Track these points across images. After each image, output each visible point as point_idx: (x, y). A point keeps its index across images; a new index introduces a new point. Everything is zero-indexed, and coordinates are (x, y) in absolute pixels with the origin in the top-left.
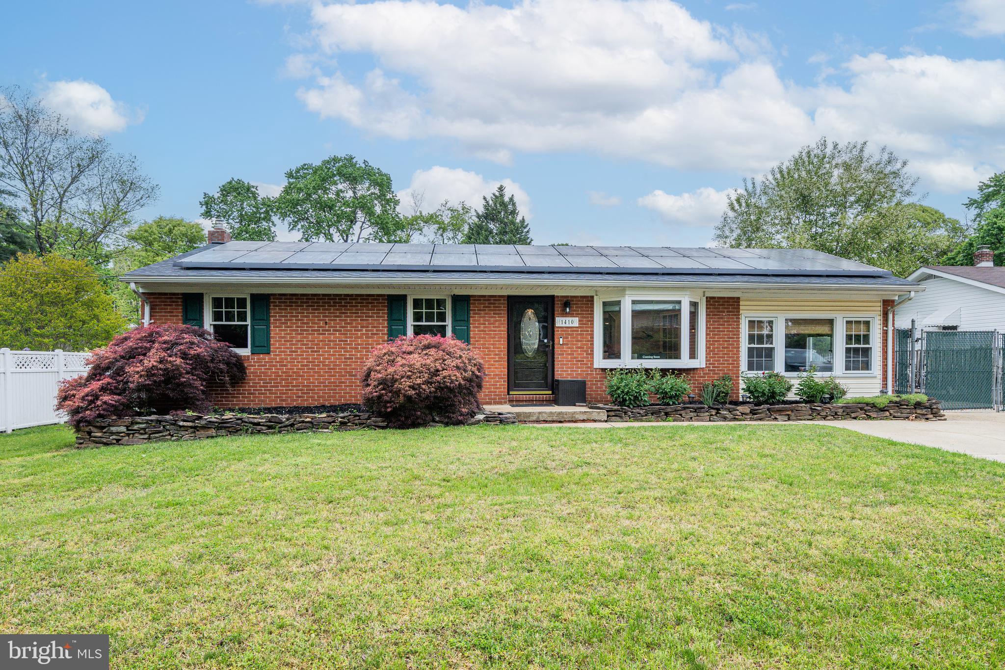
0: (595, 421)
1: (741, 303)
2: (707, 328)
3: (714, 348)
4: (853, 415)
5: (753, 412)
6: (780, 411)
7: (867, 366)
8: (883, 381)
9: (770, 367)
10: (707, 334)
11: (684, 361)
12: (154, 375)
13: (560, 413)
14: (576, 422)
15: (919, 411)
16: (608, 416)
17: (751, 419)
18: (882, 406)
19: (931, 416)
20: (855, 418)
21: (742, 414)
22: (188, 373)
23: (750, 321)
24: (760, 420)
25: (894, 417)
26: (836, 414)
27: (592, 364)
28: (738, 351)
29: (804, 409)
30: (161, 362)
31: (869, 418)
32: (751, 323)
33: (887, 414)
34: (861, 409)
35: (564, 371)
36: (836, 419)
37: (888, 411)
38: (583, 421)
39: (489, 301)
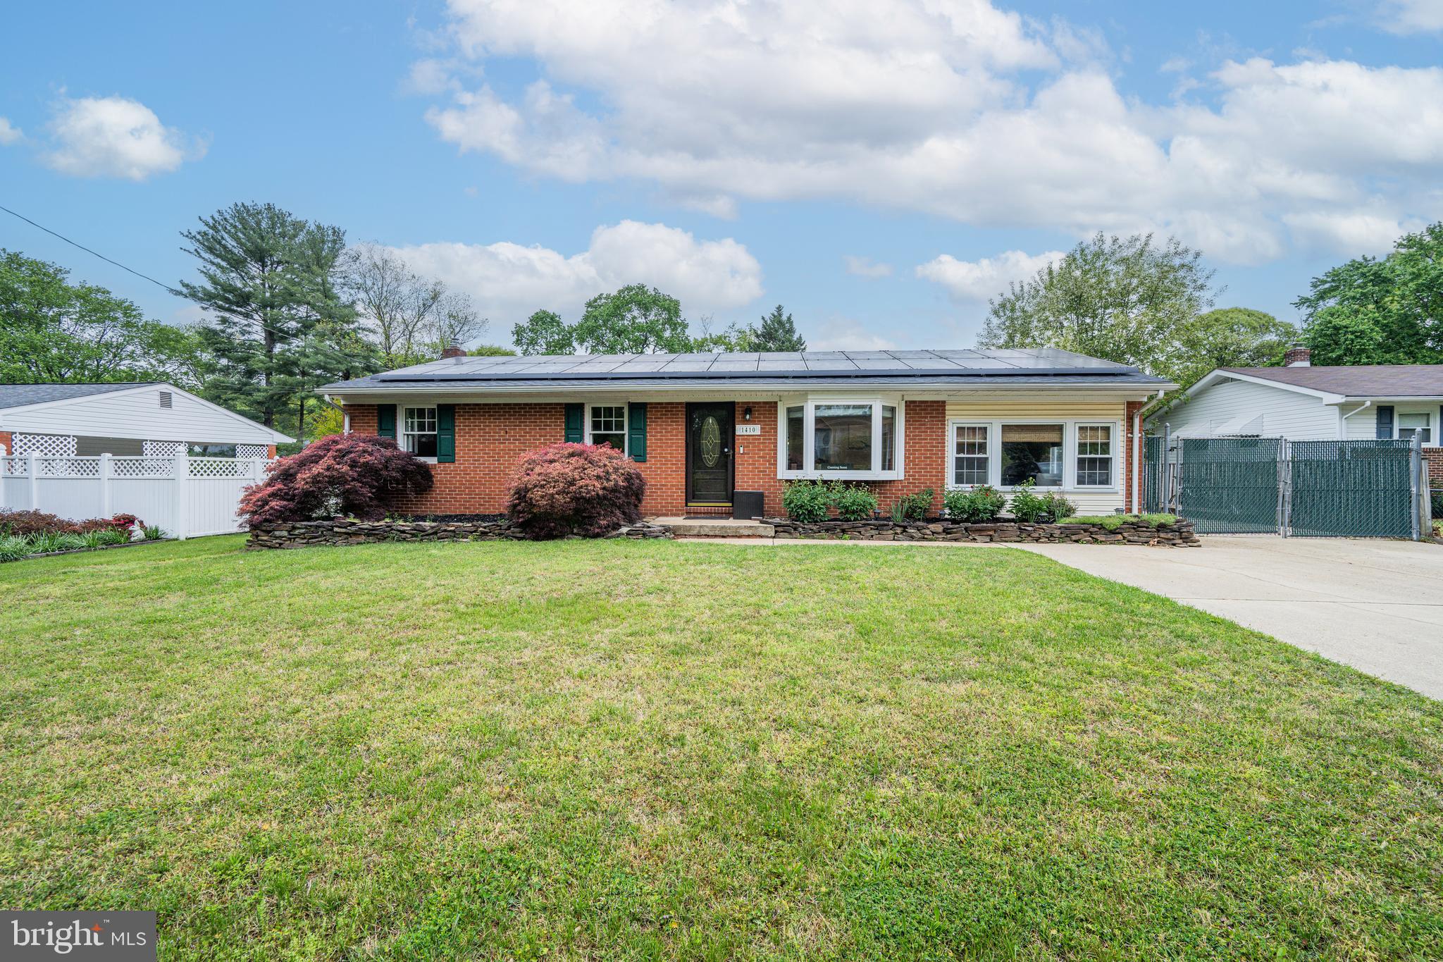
0: (761, 536)
1: (947, 407)
2: (906, 436)
3: (914, 458)
4: (1074, 538)
5: (946, 531)
6: (979, 531)
7: (1106, 481)
8: (1127, 498)
9: (983, 479)
10: (906, 443)
11: (876, 473)
12: (319, 482)
14: (742, 536)
15: (1162, 535)
16: (776, 532)
17: (944, 539)
18: (1112, 527)
19: (1180, 541)
20: (1077, 541)
21: (933, 533)
22: (354, 479)
23: (958, 428)
24: (956, 540)
25: (1129, 541)
26: (1052, 536)
27: (776, 475)
28: (943, 462)
29: (1010, 529)
30: (328, 469)
31: (1096, 541)
32: (960, 430)
33: (1120, 537)
34: (1085, 531)
35: (745, 482)
36: (1051, 541)
37: (1121, 533)
38: (750, 536)
39: (667, 409)
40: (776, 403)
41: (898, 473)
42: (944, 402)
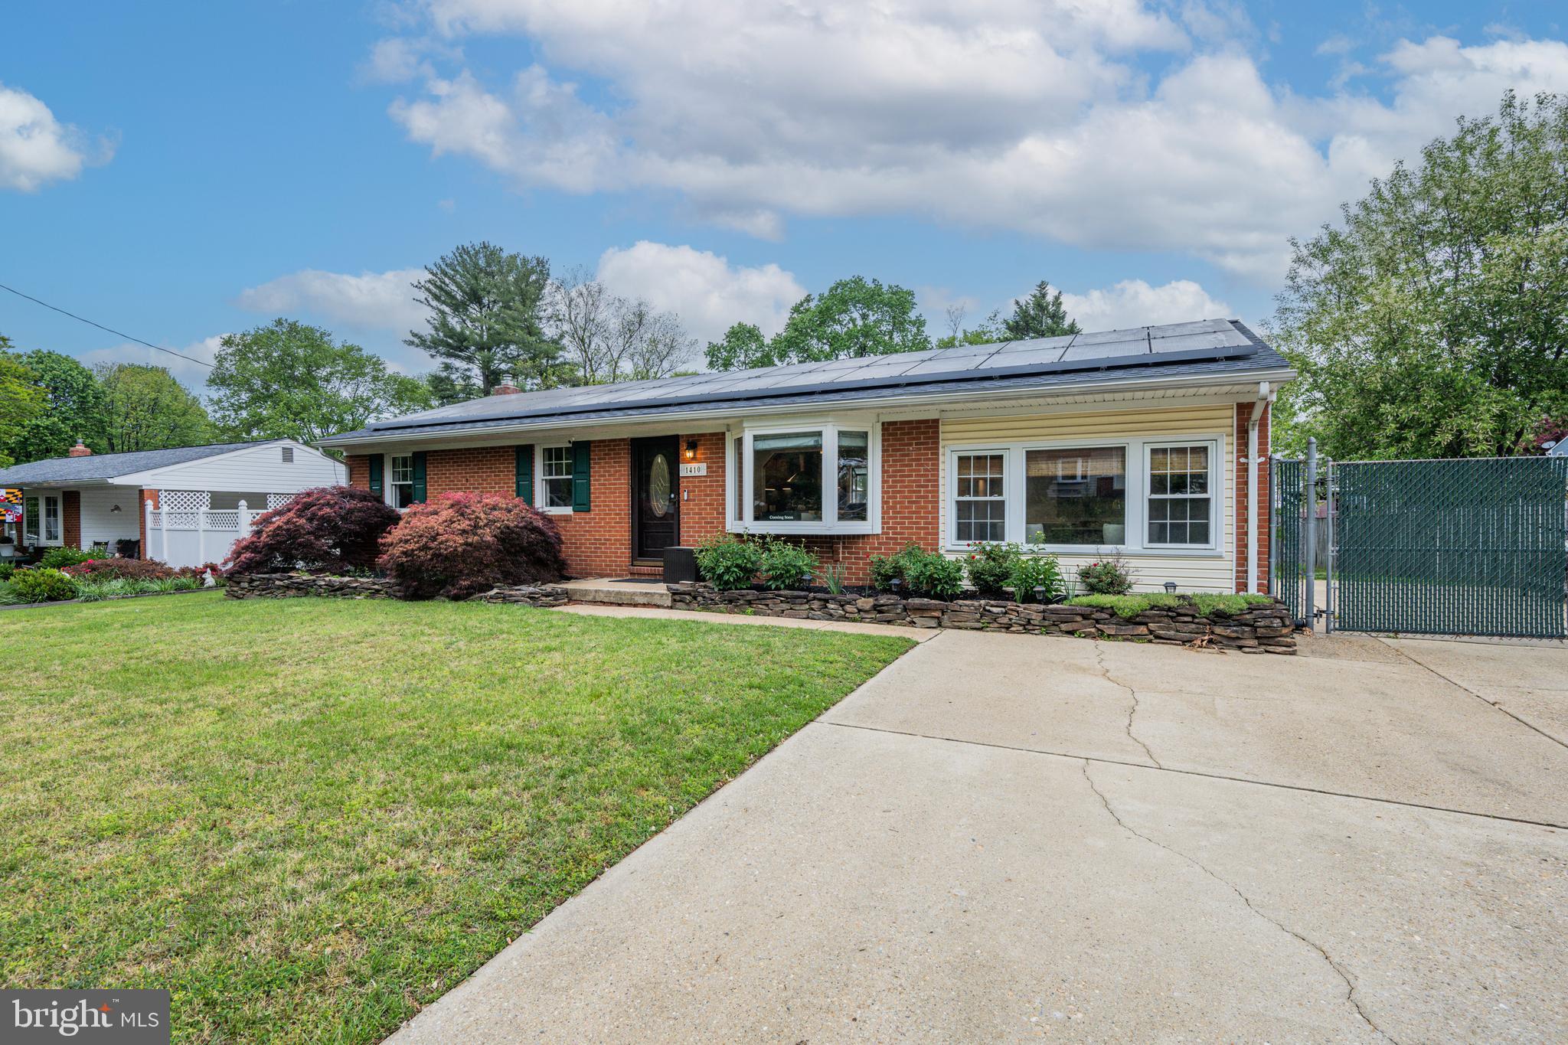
0: (658, 606)
1: (941, 428)
2: (883, 472)
3: (895, 503)
4: (1063, 627)
5: (877, 608)
6: (921, 610)
8: (1238, 565)
9: (998, 533)
10: (883, 482)
11: (830, 523)
12: (278, 535)
13: (619, 593)
14: (636, 605)
15: (1218, 630)
16: (673, 601)
17: (874, 621)
18: (1127, 613)
19: (1254, 642)
20: (1071, 633)
22: (309, 533)
23: (960, 458)
24: (889, 622)
25: (1157, 637)
26: (1029, 622)
27: (724, 527)
28: (936, 509)
29: (965, 609)
30: (287, 523)
31: (1101, 635)
32: (963, 461)
33: (1142, 629)
34: (1085, 617)
36: (1027, 631)
37: (1146, 624)
38: (644, 605)
39: (610, 446)
40: (724, 434)
41: (872, 524)
42: (936, 421)
